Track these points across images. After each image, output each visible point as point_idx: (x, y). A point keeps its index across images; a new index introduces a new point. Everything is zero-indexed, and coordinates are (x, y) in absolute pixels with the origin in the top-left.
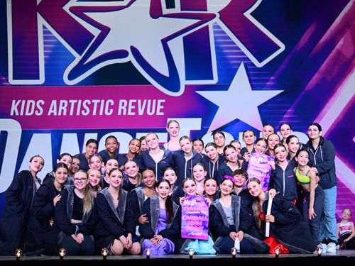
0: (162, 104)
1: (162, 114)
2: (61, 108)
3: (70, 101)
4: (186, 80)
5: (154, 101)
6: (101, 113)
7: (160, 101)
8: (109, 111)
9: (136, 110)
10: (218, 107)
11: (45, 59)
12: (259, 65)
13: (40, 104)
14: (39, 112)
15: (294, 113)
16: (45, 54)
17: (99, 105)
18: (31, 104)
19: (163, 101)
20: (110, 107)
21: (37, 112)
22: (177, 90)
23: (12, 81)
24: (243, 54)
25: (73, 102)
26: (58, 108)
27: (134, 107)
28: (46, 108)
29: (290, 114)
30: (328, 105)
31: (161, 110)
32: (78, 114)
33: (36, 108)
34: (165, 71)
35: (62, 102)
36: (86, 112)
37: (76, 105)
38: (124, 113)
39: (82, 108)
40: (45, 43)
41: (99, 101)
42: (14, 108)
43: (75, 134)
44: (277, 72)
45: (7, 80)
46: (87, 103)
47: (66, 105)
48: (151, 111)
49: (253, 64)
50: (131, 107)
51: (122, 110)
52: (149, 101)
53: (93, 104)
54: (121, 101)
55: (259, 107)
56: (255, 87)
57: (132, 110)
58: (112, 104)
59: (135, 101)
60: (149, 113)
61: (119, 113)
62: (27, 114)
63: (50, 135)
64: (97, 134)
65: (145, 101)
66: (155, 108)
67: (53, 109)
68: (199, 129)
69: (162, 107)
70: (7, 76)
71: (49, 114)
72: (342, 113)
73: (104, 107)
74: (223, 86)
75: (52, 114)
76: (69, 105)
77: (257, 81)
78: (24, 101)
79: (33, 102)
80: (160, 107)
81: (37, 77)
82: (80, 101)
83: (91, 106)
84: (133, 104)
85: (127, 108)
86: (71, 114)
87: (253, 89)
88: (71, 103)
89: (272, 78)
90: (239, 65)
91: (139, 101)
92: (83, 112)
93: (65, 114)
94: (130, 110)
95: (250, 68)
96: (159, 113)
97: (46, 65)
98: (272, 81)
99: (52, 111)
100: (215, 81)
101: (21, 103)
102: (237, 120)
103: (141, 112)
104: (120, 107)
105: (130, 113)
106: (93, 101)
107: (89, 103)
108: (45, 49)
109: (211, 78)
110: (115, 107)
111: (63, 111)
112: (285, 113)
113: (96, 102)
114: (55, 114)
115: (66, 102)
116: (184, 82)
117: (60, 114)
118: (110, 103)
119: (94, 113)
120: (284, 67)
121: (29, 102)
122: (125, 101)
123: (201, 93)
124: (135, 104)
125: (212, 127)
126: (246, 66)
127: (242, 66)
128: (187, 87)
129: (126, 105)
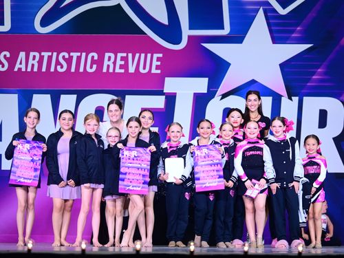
0: (158, 59)
1: (159, 71)
2: (31, 62)
3: (43, 54)
4: (190, 29)
5: (149, 55)
6: (81, 70)
7: (156, 56)
8: (91, 67)
9: (125, 67)
10: (230, 64)
12: (283, 12)
13: (5, 56)
14: (3, 66)
15: (325, 74)
17: (79, 58)
19: (161, 55)
20: (93, 62)
22: (178, 41)
25: (46, 54)
26: (27, 62)
27: (123, 63)
28: (12, 61)
29: (320, 74)
31: (157, 67)
32: (52, 69)
34: (163, 18)
35: (32, 54)
36: (62, 67)
37: (50, 58)
38: (111, 70)
39: (58, 63)
41: (79, 54)
43: (48, 96)
44: (304, 21)
46: (64, 57)
47: (37, 58)
48: (144, 68)
49: (274, 11)
50: (119, 62)
51: (108, 66)
52: (143, 55)
53: (71, 58)
54: (107, 55)
55: (282, 66)
56: (275, 40)
57: (121, 67)
58: (96, 58)
59: (124, 55)
60: (142, 70)
61: (105, 70)
63: (17, 95)
64: (75, 96)
65: (137, 55)
66: (150, 64)
67: (21, 63)
68: (205, 91)
69: (159, 63)
71: (16, 69)
73: (85, 62)
74: (237, 37)
75: (20, 69)
76: (42, 58)
77: (278, 32)
80: (155, 63)
81: (1, 23)
82: (55, 54)
83: (69, 61)
84: (122, 59)
85: (115, 63)
86: (44, 69)
87: (273, 43)
88: (43, 56)
89: (298, 28)
90: (258, 10)
91: (130, 55)
92: (59, 67)
93: (35, 69)
94: (117, 66)
95: (270, 15)
96: (154, 71)
97: (12, 7)
98: (300, 32)
99: (20, 66)
100: (226, 31)
102: (253, 82)
103: (132, 70)
104: (106, 62)
105: (118, 70)
106: (72, 54)
107: (67, 56)
109: (222, 28)
110: (99, 63)
111: (33, 65)
112: (314, 73)
113: (75, 55)
114: (24, 70)
115: (37, 54)
116: (186, 32)
117: (29, 69)
118: (93, 57)
119: (73, 70)
120: (314, 15)
122: (112, 55)
123: (208, 46)
124: (125, 59)
125: (222, 89)
126: (265, 12)
127: (261, 12)
128: (190, 38)
129: (112, 59)
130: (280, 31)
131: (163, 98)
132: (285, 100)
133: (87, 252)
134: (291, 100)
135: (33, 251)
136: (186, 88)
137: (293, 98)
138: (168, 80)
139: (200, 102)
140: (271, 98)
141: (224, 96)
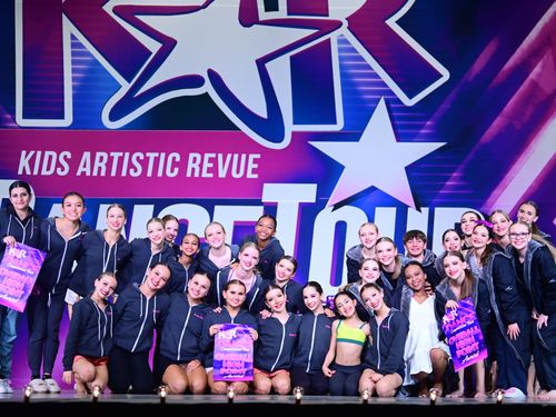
0: (255, 161)
1: (256, 176)
2: (97, 164)
3: (112, 154)
4: (294, 123)
5: (244, 156)
6: (160, 174)
7: (252, 157)
8: (172, 171)
9: (214, 170)
10: (344, 167)
11: (74, 88)
12: (409, 102)
13: (65, 157)
14: (63, 170)
15: (461, 179)
16: (74, 79)
17: (157, 160)
18: (50, 157)
19: (258, 156)
20: (174, 164)
21: (59, 170)
22: (279, 139)
23: (21, 121)
24: (383, 84)
25: (116, 155)
26: (93, 164)
27: (211, 165)
28: (74, 163)
30: (516, 167)
31: (254, 171)
32: (124, 174)
33: (58, 164)
34: (260, 109)
35: (99, 154)
36: (136, 171)
37: (121, 160)
38: (197, 175)
39: (131, 165)
40: (74, 62)
41: (157, 155)
42: (24, 162)
44: (436, 114)
45: (14, 120)
46: (138, 158)
47: (105, 160)
48: (238, 172)
49: (399, 101)
50: (207, 165)
51: (193, 169)
52: (236, 156)
53: (147, 159)
54: (192, 156)
55: (408, 169)
56: (401, 136)
57: (209, 170)
58: (178, 159)
59: (213, 155)
60: (235, 175)
61: (189, 174)
62: (44, 172)
64: (151, 208)
65: (229, 156)
66: (244, 167)
67: (85, 166)
68: (314, 201)
69: (256, 166)
70: (13, 113)
71: (79, 174)
72: (536, 180)
73: (165, 164)
74: (352, 134)
75: (84, 173)
76: (111, 159)
77: (404, 127)
78: (39, 153)
79: (54, 154)
80: (252, 165)
81: (61, 116)
82: (127, 155)
83: (144, 163)
84: (210, 160)
85: (201, 166)
86: (113, 173)
87: (398, 141)
89: (428, 123)
90: (377, 101)
91: (220, 156)
92: (132, 171)
93: (103, 174)
94: (205, 170)
95: (394, 107)
96: (250, 175)
97: (74, 97)
98: (430, 127)
99: (84, 170)
100: (339, 126)
101: (35, 156)
102: (373, 189)
103: (222, 174)
104: (190, 165)
105: (205, 175)
106: (148, 154)
107: (142, 157)
108: (74, 71)
109: (334, 122)
110: (183, 165)
111: (100, 168)
112: (447, 179)
113: (152, 156)
114: (88, 174)
115: (105, 155)
116: (290, 127)
117: (95, 174)
118: (174, 158)
119: (149, 174)
120: (448, 106)
121: (47, 153)
122: (198, 156)
123: (317, 145)
124: (214, 161)
125: (334, 198)
126: (388, 103)
127: (382, 103)
128: (294, 134)
129: (198, 161)
130: (406, 126)
131: (262, 208)
132: (412, 212)
133: (167, 401)
134: (420, 211)
135: (99, 400)
136: (290, 197)
137: (422, 209)
138: (267, 187)
139: (307, 214)
140: (395, 209)
141: (337, 206)
